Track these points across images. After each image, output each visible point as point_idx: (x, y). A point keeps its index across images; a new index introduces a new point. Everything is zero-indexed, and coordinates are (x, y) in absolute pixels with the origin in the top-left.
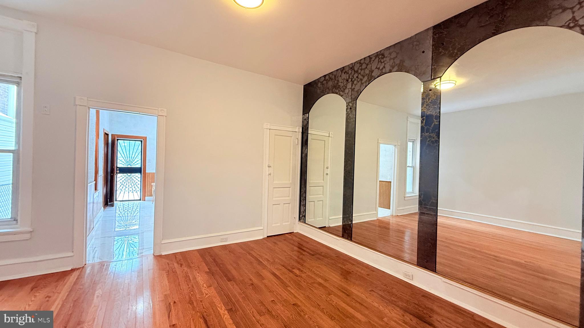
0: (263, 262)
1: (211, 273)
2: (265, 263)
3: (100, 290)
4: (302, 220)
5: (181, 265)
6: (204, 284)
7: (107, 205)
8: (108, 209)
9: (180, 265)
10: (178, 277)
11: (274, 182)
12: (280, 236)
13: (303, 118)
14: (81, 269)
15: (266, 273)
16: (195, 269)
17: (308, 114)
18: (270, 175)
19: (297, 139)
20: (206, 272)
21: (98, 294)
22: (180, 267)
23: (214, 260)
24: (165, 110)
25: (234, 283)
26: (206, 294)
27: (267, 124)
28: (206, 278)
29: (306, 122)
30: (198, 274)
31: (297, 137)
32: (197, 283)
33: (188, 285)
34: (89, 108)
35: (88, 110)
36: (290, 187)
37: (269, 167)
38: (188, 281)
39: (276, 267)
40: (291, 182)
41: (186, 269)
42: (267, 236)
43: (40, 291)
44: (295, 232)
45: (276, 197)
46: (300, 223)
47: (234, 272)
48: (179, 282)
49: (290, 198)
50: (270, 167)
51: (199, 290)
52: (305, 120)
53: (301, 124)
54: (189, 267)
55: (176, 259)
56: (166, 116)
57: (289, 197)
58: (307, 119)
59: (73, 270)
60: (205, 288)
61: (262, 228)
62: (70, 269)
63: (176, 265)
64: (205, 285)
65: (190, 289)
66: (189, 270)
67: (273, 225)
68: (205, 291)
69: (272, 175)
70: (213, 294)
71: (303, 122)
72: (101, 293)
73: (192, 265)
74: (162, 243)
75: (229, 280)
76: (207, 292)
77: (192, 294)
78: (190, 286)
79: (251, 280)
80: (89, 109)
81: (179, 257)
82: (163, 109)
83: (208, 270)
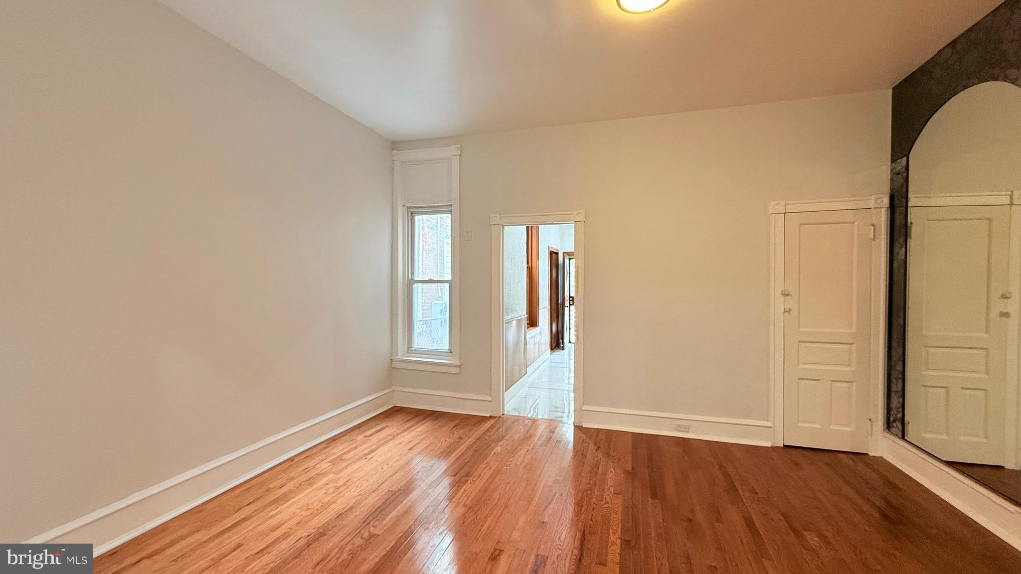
0: (740, 491)
1: (632, 474)
2: (745, 495)
3: (500, 447)
4: (894, 430)
5: (599, 448)
6: (612, 486)
7: (557, 348)
8: (558, 353)
9: (596, 447)
10: (584, 463)
11: (800, 329)
12: (820, 453)
13: (892, 170)
14: (497, 418)
15: (733, 515)
16: (613, 460)
17: (905, 158)
18: (789, 311)
19: (873, 225)
20: (626, 472)
21: (496, 451)
22: (594, 451)
23: (650, 457)
24: (583, 212)
25: (659, 505)
26: (607, 503)
27: (779, 204)
28: (621, 479)
29: (900, 179)
30: (612, 469)
31: (874, 221)
32: (604, 481)
33: (590, 480)
34: (503, 226)
35: (501, 228)
36: (852, 344)
37: (785, 294)
38: (593, 473)
39: (763, 510)
40: (854, 330)
41: (600, 455)
42: (784, 446)
43: (458, 431)
44: (871, 454)
45: (805, 363)
46: (888, 435)
47: (671, 490)
48: (582, 471)
49: (854, 368)
50: (788, 295)
51: (600, 492)
52: (899, 174)
53: (886, 188)
54: (608, 454)
55: (596, 437)
56: (584, 221)
57: (849, 365)
58: (903, 170)
59: (491, 417)
60: (610, 493)
61: (770, 424)
62: (488, 415)
63: (592, 446)
64: (612, 489)
65: (589, 486)
66: (603, 460)
67: (800, 424)
68: (608, 497)
69: (794, 313)
70: (616, 506)
71: (892, 180)
72: (499, 451)
73: (612, 454)
74: (583, 409)
75: (654, 496)
76: (609, 500)
77: (587, 494)
78: (591, 482)
79: (693, 511)
80: (503, 228)
81: (602, 436)
82: (580, 211)
83: (630, 469)
